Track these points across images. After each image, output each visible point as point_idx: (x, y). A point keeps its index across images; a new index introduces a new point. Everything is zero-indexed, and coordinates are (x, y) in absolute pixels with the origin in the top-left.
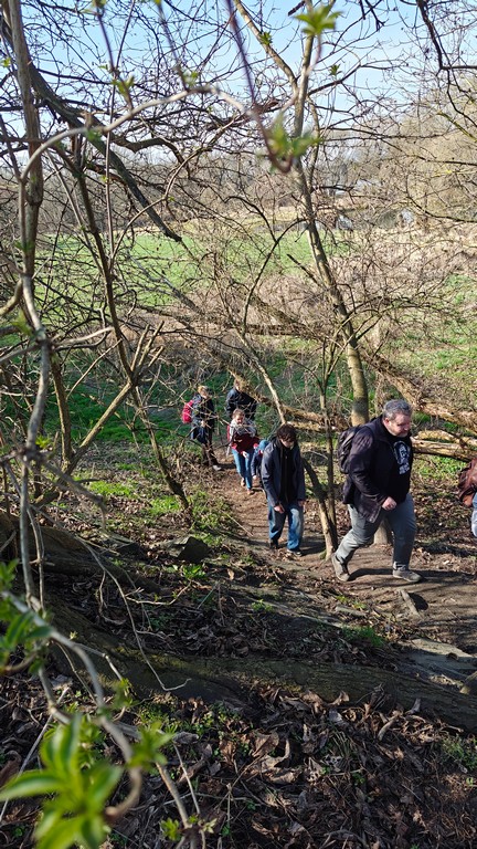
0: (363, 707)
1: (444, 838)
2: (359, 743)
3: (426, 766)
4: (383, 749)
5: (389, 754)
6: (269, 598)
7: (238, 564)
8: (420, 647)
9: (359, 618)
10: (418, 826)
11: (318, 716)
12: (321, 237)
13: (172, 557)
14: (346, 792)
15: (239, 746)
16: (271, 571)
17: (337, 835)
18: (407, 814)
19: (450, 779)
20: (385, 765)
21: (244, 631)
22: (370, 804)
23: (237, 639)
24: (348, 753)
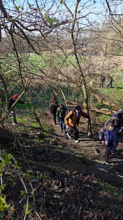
0: (80, 174)
1: (98, 207)
2: (79, 183)
3: (95, 189)
4: (84, 184)
5: (86, 186)
6: (60, 148)
7: (53, 140)
8: (97, 162)
9: (83, 154)
10: (91, 203)
11: (69, 176)
12: (78, 57)
13: (35, 138)
14: (74, 195)
15: (48, 183)
16: (61, 142)
17: (71, 205)
18: (89, 201)
19: (100, 192)
20: (84, 189)
21: (53, 156)
22: (80, 198)
23: (50, 158)
24: (75, 185)
